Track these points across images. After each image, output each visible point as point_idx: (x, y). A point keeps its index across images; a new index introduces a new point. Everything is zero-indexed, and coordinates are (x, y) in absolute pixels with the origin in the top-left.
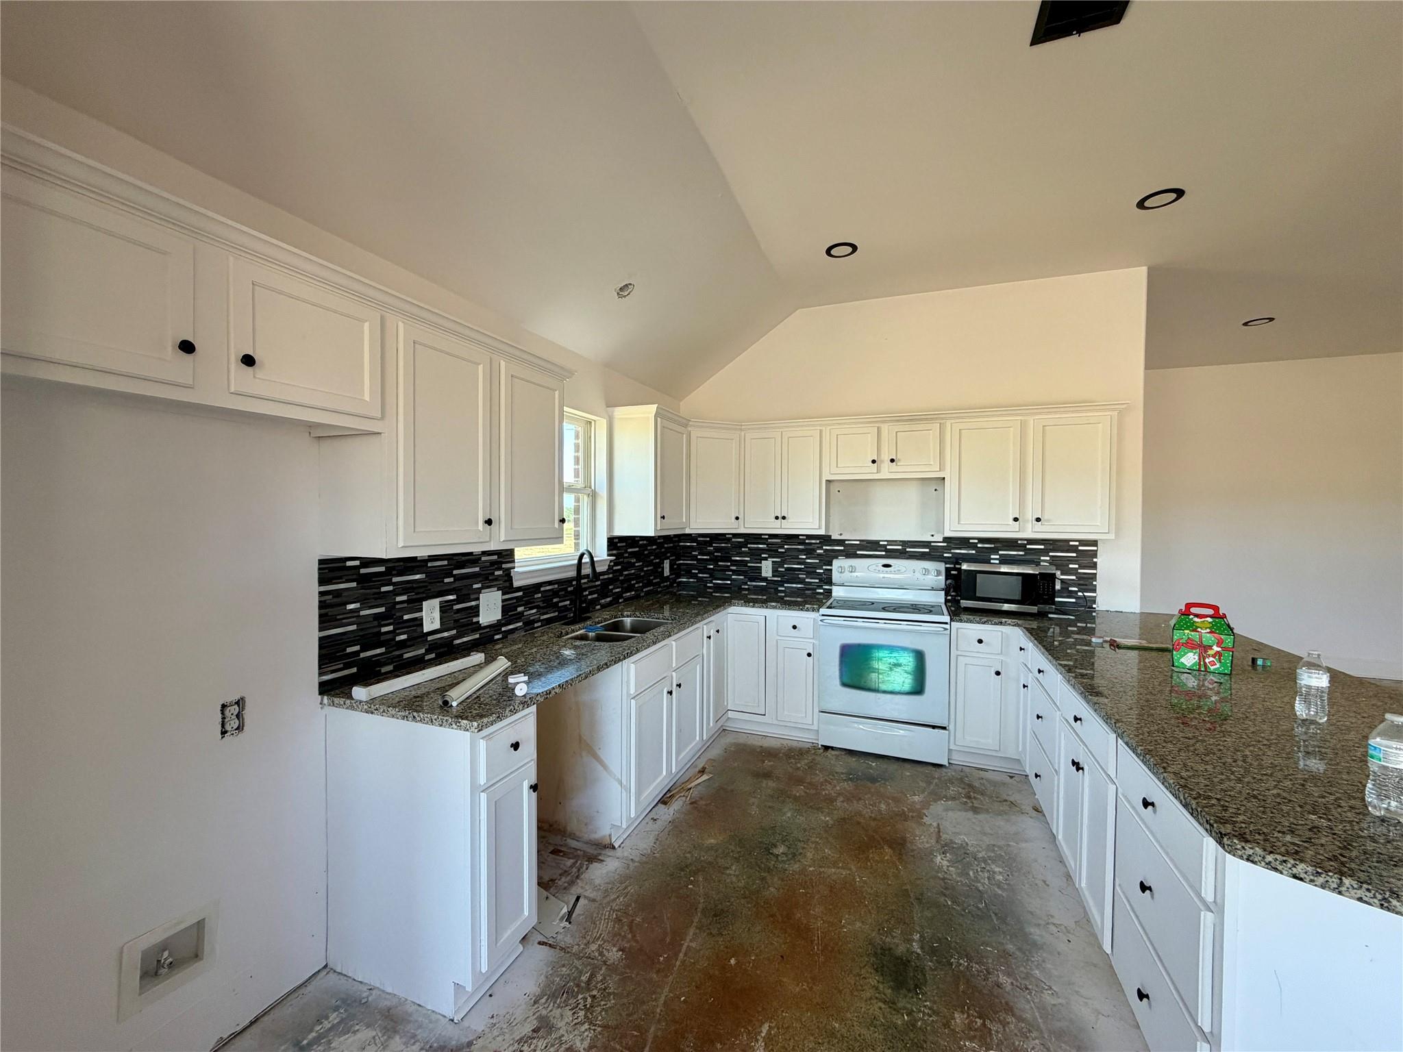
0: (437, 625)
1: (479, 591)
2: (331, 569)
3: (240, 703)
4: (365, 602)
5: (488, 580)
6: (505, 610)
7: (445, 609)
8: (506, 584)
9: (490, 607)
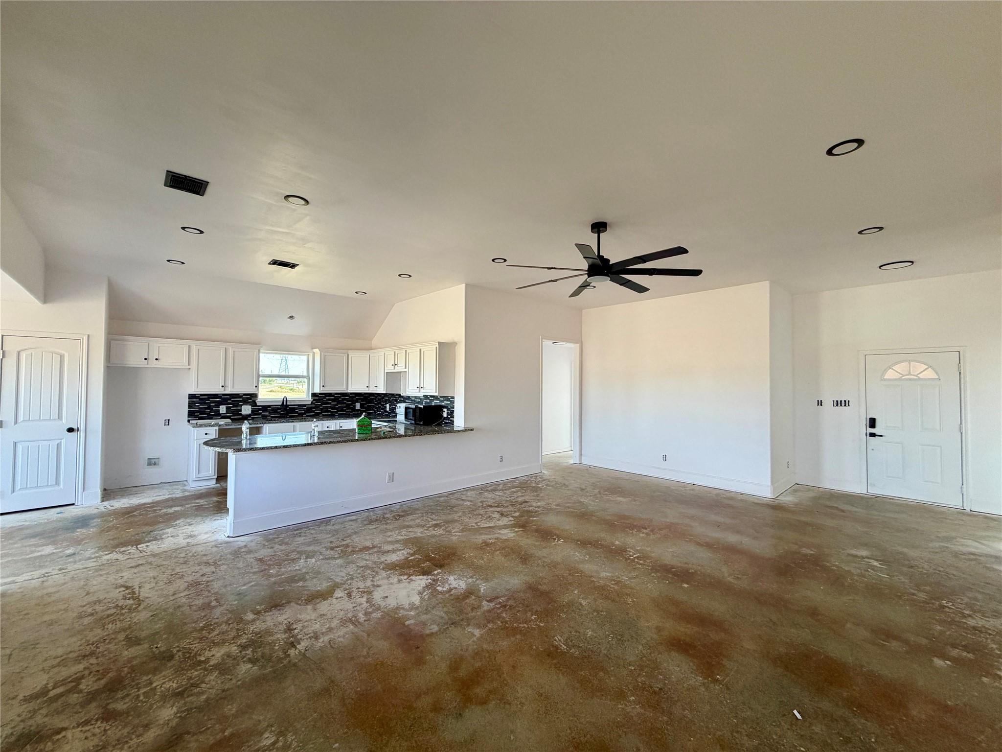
0: (225, 412)
1: (242, 405)
2: (191, 396)
3: (169, 420)
4: (201, 404)
5: (245, 402)
6: (252, 411)
7: (227, 408)
8: (254, 404)
9: (246, 410)
